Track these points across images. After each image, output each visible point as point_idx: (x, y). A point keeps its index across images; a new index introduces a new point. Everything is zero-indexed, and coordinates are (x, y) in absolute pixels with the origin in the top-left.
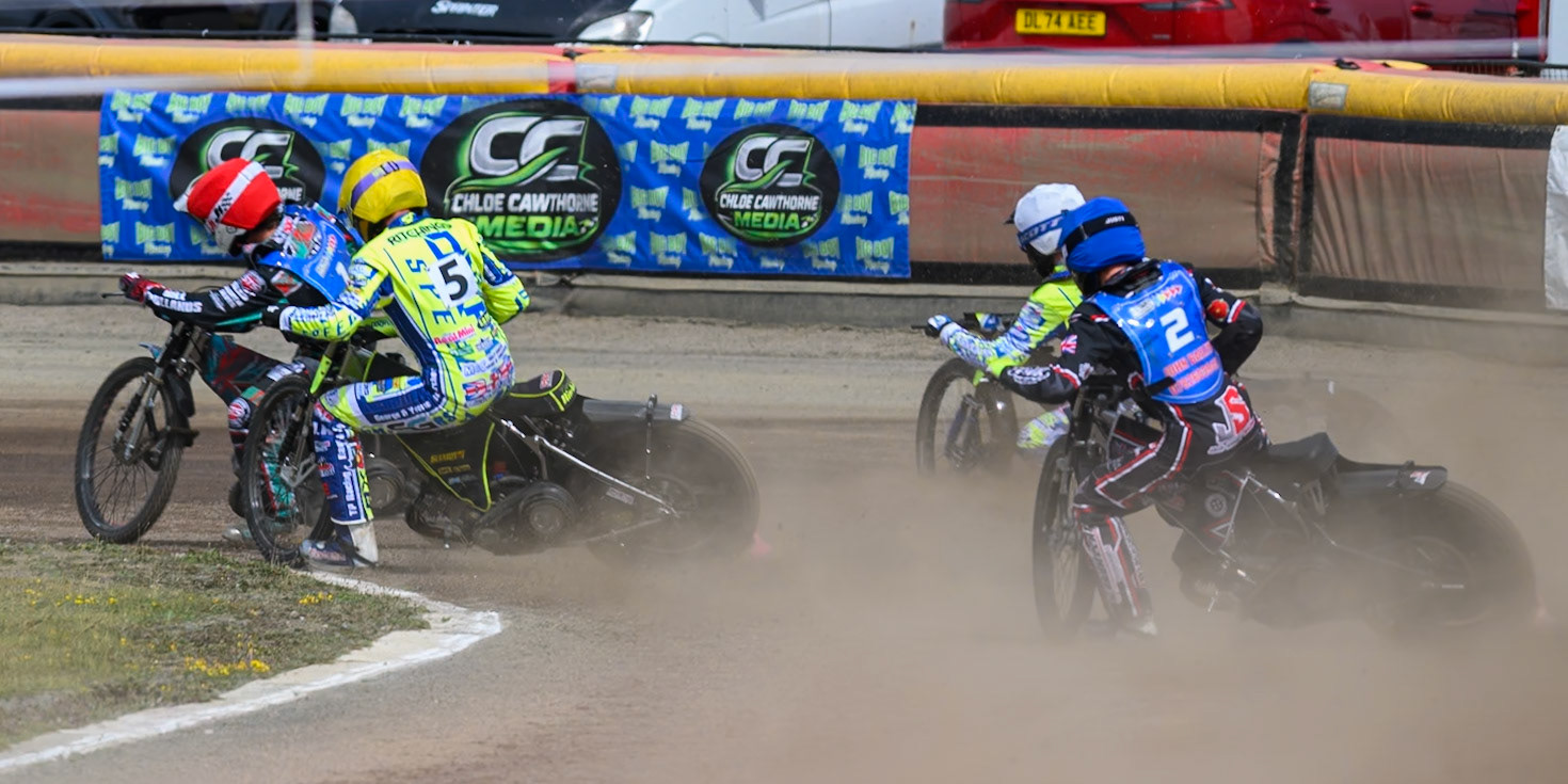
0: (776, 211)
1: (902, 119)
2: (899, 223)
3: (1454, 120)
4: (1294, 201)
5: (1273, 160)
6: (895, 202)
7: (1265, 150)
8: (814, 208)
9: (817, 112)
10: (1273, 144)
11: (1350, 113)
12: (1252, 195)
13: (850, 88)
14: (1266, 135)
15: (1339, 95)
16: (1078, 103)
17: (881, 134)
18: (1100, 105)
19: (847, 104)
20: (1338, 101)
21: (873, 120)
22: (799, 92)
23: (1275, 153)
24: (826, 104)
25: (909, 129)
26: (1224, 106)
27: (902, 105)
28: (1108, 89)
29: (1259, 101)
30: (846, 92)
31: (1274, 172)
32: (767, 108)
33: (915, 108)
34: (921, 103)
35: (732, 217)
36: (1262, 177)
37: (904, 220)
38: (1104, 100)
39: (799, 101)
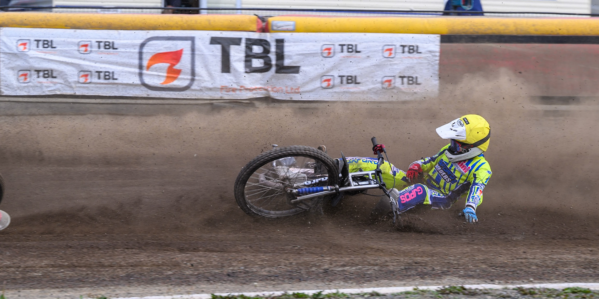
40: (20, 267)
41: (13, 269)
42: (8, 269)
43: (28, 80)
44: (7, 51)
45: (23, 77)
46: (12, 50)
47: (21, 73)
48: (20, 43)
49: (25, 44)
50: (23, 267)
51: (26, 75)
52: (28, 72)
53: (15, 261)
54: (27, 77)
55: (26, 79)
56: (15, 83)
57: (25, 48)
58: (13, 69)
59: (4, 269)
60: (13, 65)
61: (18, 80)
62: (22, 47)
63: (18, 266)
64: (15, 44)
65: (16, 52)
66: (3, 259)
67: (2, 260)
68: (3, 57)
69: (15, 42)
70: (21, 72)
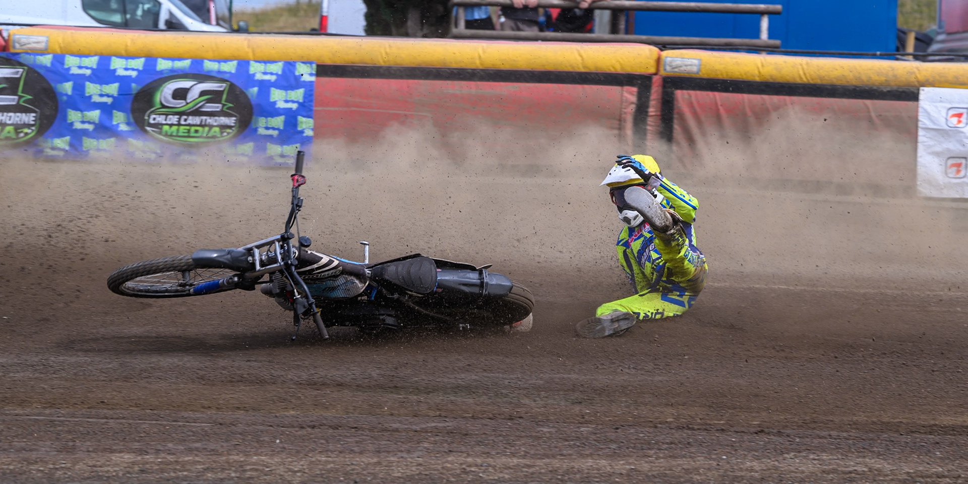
0: (200, 125)
1: (306, 73)
2: (305, 135)
3: (812, 82)
4: (649, 128)
5: (632, 103)
6: (302, 122)
7: (626, 97)
8: (233, 125)
9: (230, 67)
10: (631, 93)
11: (705, 76)
12: (615, 123)
13: (254, 54)
14: (626, 88)
15: (695, 65)
16: (454, 66)
17: (288, 80)
18: (473, 67)
19: (252, 63)
20: (695, 69)
21: (280, 73)
22: (210, 55)
23: (634, 99)
24: (235, 63)
25: (313, 79)
26: (583, 70)
27: (302, 65)
28: (480, 57)
29: (613, 67)
30: (251, 56)
31: (634, 110)
32: (185, 64)
33: (314, 66)
34: (319, 64)
35: (161, 129)
36: (625, 113)
37: (309, 133)
38: (477, 64)
39: (210, 60)
40: (959, 476)
41: (948, 480)
42: (940, 480)
43: (962, 174)
44: (932, 126)
45: (955, 169)
46: (938, 125)
47: (951, 162)
48: (951, 112)
49: (959, 115)
50: (963, 477)
51: (959, 165)
52: (963, 161)
53: (950, 467)
54: (960, 169)
55: (958, 171)
56: (940, 178)
57: (960, 122)
58: (937, 154)
59: (933, 479)
60: (938, 149)
61: (946, 174)
62: (955, 120)
63: (956, 476)
64: (944, 115)
65: (946, 127)
66: (931, 463)
67: (928, 464)
68: (924, 136)
69: (944, 112)
70: (952, 159)
